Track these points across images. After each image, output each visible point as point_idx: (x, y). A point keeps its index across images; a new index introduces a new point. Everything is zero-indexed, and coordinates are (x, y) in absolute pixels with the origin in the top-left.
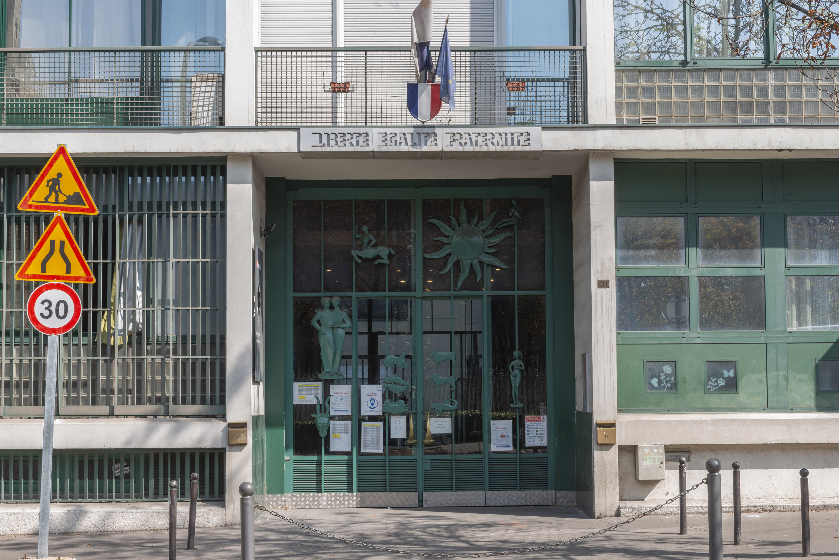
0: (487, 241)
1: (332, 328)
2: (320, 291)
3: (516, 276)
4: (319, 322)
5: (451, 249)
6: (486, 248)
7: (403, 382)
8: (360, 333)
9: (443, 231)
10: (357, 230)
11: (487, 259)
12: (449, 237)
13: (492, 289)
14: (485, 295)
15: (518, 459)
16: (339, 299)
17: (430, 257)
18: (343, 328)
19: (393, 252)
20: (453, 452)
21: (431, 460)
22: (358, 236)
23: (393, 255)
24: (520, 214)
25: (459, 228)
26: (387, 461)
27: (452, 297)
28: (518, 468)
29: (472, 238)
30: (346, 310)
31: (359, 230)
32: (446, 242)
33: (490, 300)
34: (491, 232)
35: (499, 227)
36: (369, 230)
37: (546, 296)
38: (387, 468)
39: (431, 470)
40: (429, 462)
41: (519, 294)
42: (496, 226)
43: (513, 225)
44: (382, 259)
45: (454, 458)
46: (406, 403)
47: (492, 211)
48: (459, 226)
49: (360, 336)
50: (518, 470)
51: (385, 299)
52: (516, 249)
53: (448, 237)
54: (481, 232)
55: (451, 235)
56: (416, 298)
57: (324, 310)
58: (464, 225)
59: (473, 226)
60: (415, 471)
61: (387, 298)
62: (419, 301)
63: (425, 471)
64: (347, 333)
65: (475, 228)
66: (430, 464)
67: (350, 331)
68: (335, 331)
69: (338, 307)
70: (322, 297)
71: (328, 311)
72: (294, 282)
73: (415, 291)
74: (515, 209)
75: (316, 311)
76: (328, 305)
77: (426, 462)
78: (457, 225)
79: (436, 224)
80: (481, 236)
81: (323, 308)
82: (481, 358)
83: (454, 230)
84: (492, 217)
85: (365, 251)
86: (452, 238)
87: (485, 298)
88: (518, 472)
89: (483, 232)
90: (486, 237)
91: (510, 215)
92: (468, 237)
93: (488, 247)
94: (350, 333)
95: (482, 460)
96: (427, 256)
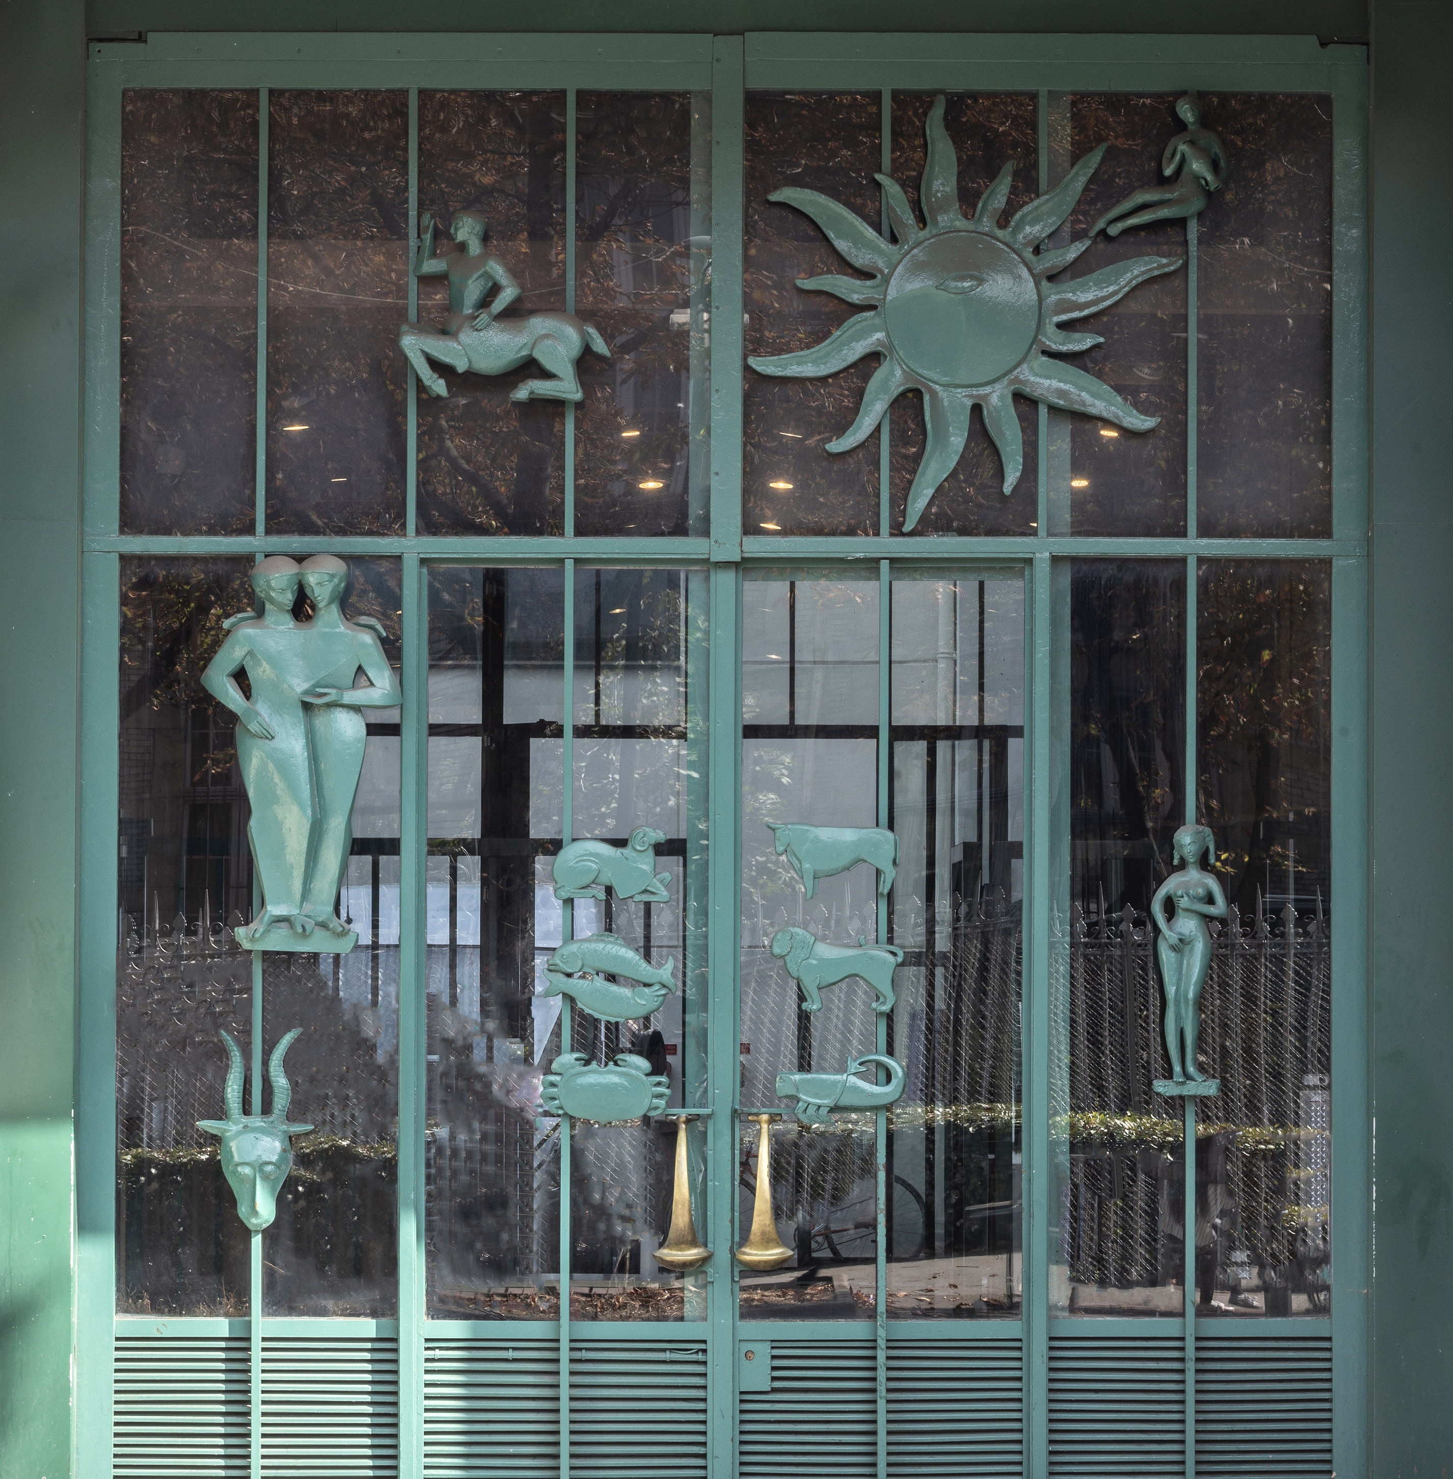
0: (1053, 298)
1: (307, 707)
2: (249, 529)
3: (1192, 469)
4: (241, 676)
5: (880, 335)
6: (1050, 329)
7: (644, 970)
8: (437, 730)
9: (842, 245)
10: (428, 237)
11: (1055, 384)
12: (871, 276)
13: (1080, 529)
14: (1043, 557)
15: (1190, 1344)
16: (338, 567)
17: (779, 372)
18: (356, 709)
19: (600, 346)
20: (882, 1308)
21: (776, 1343)
22: (431, 266)
23: (600, 358)
24: (1215, 166)
25: (922, 234)
26: (565, 1345)
27: (885, 565)
28: (1190, 1387)
29: (981, 281)
30: (373, 621)
31: (442, 235)
32: (855, 298)
33: (1066, 580)
34: (1073, 252)
35: (1113, 231)
36: (485, 239)
37: (1337, 564)
38: (565, 1379)
39: (774, 1390)
40: (764, 1351)
41: (1205, 553)
42: (1100, 224)
43: (1181, 223)
44: (548, 375)
45: (882, 1333)
46: (655, 1071)
47: (1078, 153)
48: (922, 220)
49: (439, 743)
50: (1190, 1397)
51: (561, 573)
52: (1193, 336)
53: (867, 275)
54: (1028, 253)
55: (881, 264)
56: (709, 565)
57: (269, 618)
58: (943, 219)
59: (987, 224)
60: (700, 1393)
61: (569, 566)
62: (725, 580)
63: (745, 1397)
64: (374, 730)
65: (1000, 233)
66: (768, 1363)
67: (392, 717)
68: (320, 721)
69: (335, 609)
70: (259, 558)
71: (289, 622)
72: (123, 480)
73: (706, 533)
74: (1192, 143)
75: (226, 624)
76: (288, 598)
77: (748, 1355)
78: (909, 218)
79: (809, 211)
80: (1025, 273)
81: (260, 613)
82: (1020, 856)
83: (894, 240)
84: (1078, 178)
85: (467, 337)
86: (887, 280)
87: (1042, 569)
88: (1190, 1407)
89: (1037, 251)
90: (1051, 278)
91: (1168, 172)
92: (962, 278)
93: (1061, 326)
94: (393, 730)
95: (1016, 1345)
96: (766, 365)
